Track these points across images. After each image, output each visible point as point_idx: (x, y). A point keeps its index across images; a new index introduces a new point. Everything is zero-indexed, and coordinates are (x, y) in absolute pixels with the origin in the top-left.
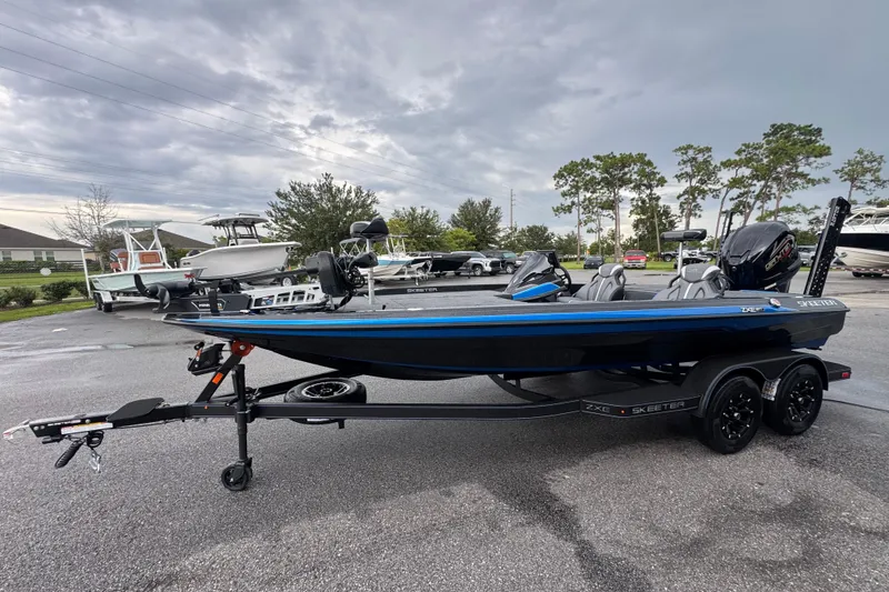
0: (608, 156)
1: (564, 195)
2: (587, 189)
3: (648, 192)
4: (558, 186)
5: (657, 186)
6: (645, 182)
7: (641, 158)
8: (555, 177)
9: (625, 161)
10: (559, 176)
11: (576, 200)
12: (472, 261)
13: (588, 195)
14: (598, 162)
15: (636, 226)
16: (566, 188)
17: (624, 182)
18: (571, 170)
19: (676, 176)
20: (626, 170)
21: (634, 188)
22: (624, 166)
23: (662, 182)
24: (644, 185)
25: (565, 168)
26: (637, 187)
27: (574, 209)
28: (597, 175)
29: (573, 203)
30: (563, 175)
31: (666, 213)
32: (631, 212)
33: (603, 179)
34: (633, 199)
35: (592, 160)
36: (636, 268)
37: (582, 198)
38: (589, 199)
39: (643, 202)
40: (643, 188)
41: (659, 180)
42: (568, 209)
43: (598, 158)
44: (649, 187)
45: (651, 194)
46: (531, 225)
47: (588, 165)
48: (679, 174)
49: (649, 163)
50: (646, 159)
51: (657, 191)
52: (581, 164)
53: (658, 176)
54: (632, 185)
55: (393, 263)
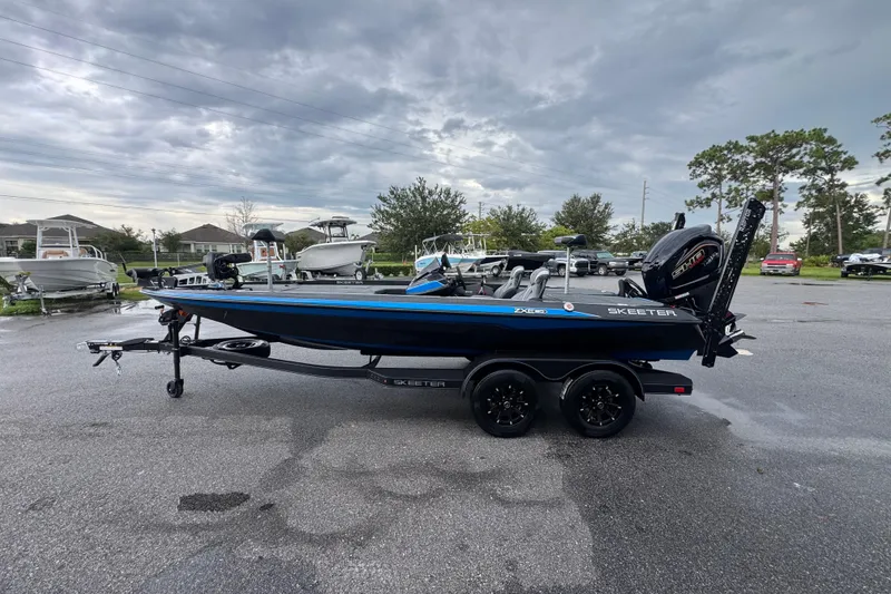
0: (768, 136)
1: (701, 185)
2: (735, 178)
3: (827, 177)
4: (694, 175)
5: (842, 169)
6: (824, 164)
7: (818, 135)
8: (690, 166)
9: (793, 140)
10: (697, 163)
11: (717, 191)
12: (558, 260)
13: (734, 184)
14: (754, 144)
15: (808, 223)
16: (706, 177)
17: (789, 167)
18: (714, 155)
19: (878, 155)
20: (794, 151)
21: (805, 174)
22: (792, 146)
23: (850, 164)
24: (822, 169)
25: (704, 155)
26: (811, 172)
27: (714, 203)
28: (751, 160)
29: (714, 195)
30: (701, 163)
31: (860, 204)
32: (799, 205)
33: (758, 165)
34: (803, 188)
35: (744, 143)
36: (780, 275)
37: (725, 190)
38: (737, 190)
39: (820, 190)
40: (819, 172)
41: (846, 161)
42: (708, 203)
43: (752, 139)
44: (830, 171)
45: (832, 180)
46: (656, 222)
47: (737, 148)
48: (882, 151)
49: (831, 141)
50: (826, 135)
51: (842, 176)
52: (727, 148)
53: (844, 157)
54: (801, 171)
55: (463, 260)
